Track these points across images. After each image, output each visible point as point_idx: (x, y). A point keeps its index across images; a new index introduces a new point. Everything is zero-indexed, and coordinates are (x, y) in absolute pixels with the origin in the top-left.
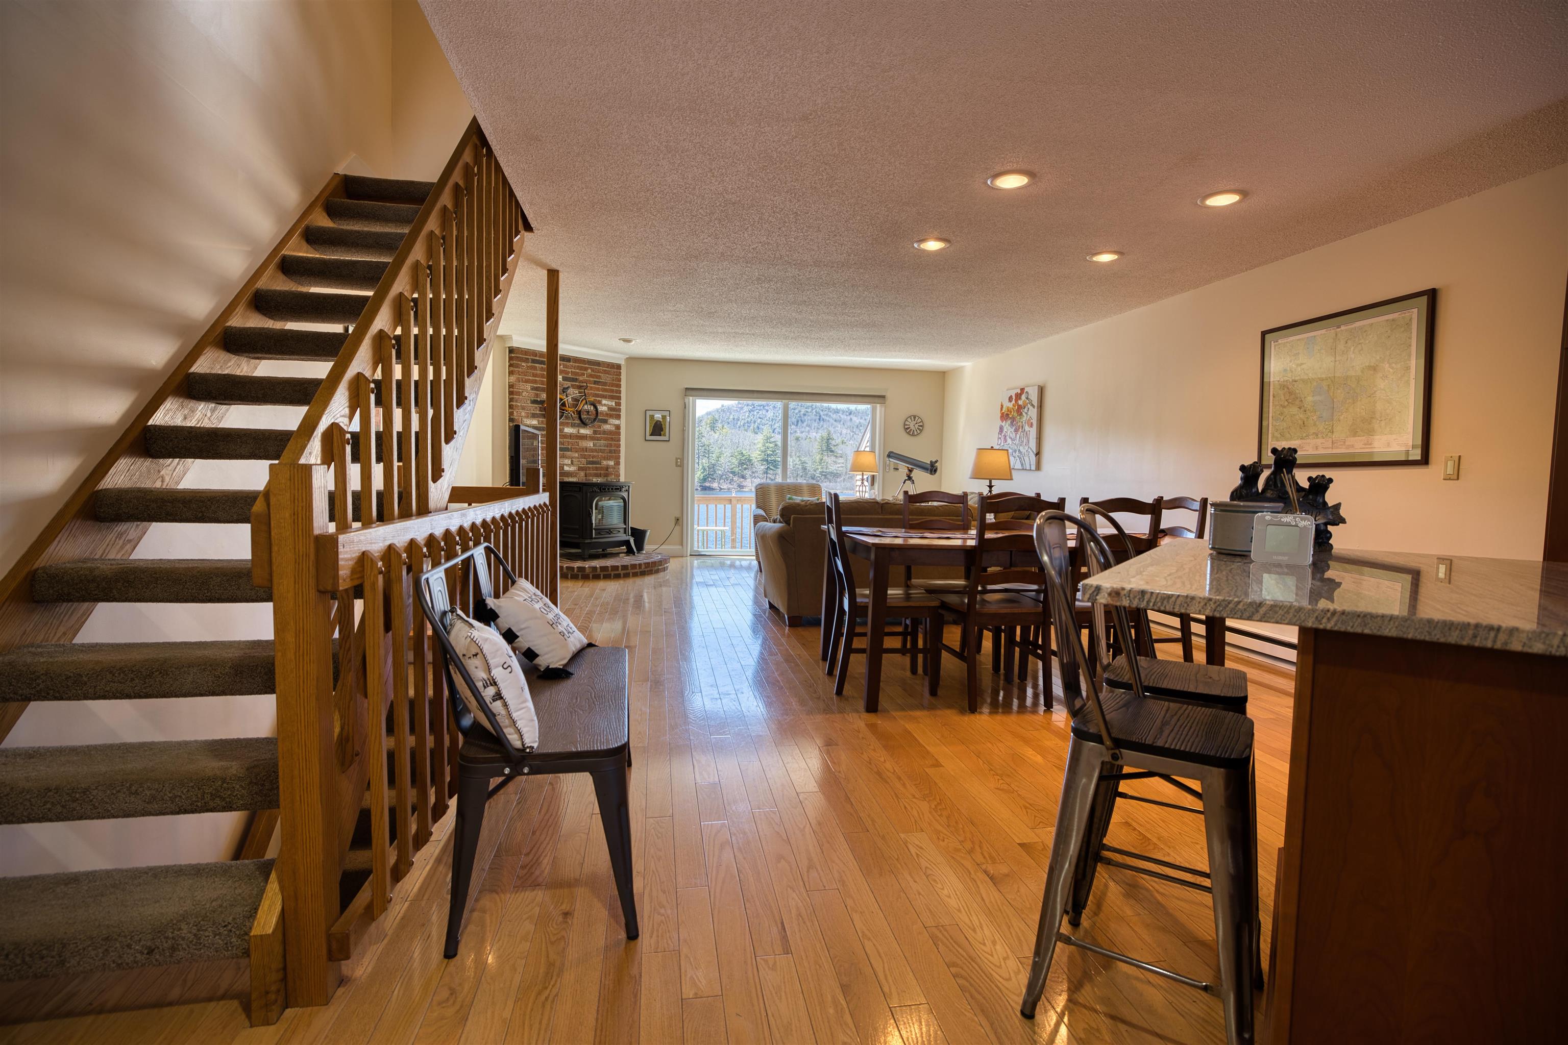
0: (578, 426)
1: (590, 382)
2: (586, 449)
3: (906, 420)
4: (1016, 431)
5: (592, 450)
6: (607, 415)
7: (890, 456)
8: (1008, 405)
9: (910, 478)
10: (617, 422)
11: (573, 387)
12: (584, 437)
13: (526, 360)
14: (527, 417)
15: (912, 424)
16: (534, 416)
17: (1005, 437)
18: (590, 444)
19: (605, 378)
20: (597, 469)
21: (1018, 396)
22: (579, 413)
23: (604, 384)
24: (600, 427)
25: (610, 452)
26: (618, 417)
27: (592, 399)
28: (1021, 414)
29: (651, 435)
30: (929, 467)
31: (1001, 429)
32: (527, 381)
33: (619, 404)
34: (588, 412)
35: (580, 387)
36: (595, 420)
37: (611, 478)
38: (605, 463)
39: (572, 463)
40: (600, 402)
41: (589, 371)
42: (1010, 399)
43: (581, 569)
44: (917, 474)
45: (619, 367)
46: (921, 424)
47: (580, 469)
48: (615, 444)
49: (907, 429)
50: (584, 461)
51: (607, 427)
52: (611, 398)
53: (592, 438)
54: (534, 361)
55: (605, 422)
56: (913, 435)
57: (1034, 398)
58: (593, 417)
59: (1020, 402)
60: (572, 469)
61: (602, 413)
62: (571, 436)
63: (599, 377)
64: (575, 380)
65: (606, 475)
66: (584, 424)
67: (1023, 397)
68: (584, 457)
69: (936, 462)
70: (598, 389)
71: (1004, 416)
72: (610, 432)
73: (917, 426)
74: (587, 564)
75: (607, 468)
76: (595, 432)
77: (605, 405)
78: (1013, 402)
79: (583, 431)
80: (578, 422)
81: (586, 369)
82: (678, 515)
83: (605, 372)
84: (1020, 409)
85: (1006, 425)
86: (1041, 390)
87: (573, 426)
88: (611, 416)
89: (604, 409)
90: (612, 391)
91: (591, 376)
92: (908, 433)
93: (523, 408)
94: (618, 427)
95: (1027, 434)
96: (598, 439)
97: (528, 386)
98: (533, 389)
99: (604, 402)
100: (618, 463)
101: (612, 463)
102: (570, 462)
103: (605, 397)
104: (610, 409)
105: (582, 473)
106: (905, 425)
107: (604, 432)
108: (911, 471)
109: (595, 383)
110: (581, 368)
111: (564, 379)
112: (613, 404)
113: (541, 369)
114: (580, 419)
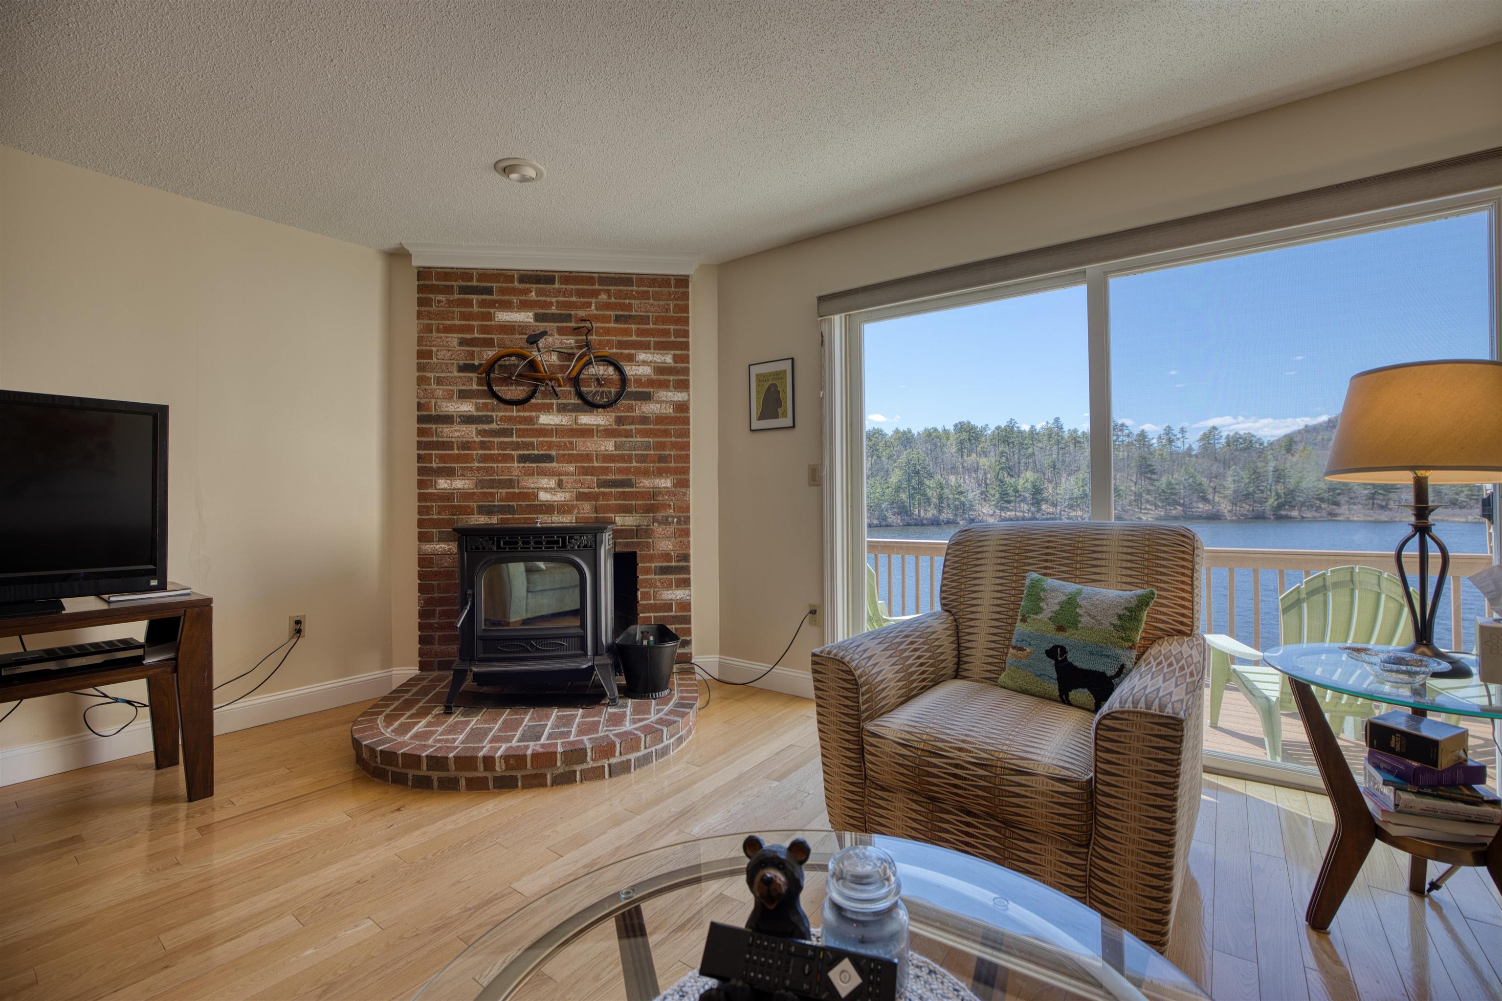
0: (575, 409)
1: (605, 319)
2: (597, 456)
5: (608, 458)
6: (651, 383)
10: (679, 396)
11: (562, 331)
12: (586, 432)
13: (449, 290)
14: (449, 397)
16: (464, 395)
18: (609, 446)
19: (640, 307)
20: (624, 496)
22: (576, 382)
23: (645, 320)
24: (631, 409)
25: (663, 459)
26: (684, 385)
29: (761, 417)
32: (449, 330)
33: (683, 358)
34: (599, 380)
36: (619, 396)
38: (646, 483)
39: (560, 484)
40: (631, 358)
41: (603, 297)
45: (683, 282)
47: (581, 497)
48: (674, 446)
50: (590, 479)
51: (651, 408)
52: (664, 347)
53: (608, 433)
54: (463, 290)
55: (646, 397)
58: (613, 389)
60: (560, 497)
61: (638, 381)
62: (559, 431)
63: (629, 307)
64: (568, 318)
65: (652, 509)
66: (590, 405)
68: (586, 471)
70: (627, 332)
72: (662, 419)
75: (655, 493)
76: (619, 420)
77: (644, 363)
79: (587, 419)
80: (573, 401)
81: (595, 294)
82: (815, 601)
83: (645, 295)
87: (563, 409)
88: (664, 385)
89: (645, 371)
90: (666, 332)
91: (607, 306)
93: (439, 381)
94: (683, 407)
96: (628, 435)
97: (453, 339)
98: (463, 342)
99: (642, 356)
100: (683, 483)
101: (665, 483)
102: (552, 483)
103: (645, 347)
104: (661, 370)
105: (586, 508)
107: (644, 420)
109: (619, 319)
110: (581, 293)
111: (538, 318)
112: (668, 359)
113: (482, 304)
114: (580, 395)
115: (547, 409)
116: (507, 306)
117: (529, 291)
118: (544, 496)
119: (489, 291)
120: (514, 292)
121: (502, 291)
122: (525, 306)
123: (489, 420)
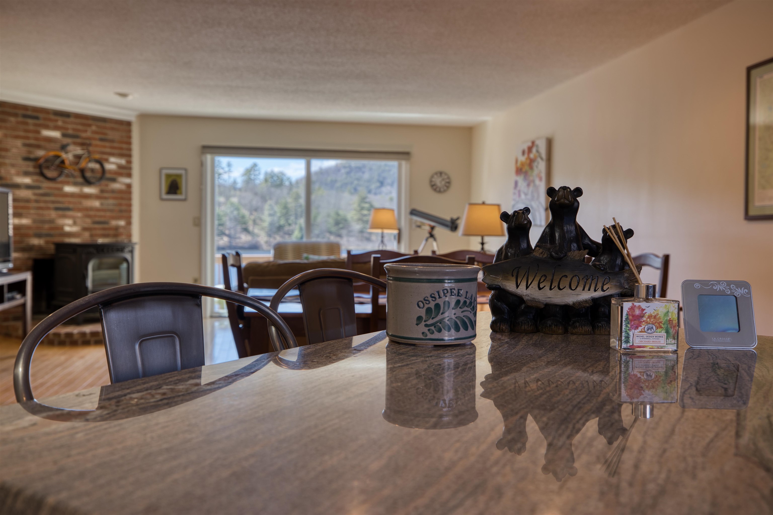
0: (82, 184)
1: (95, 139)
2: (91, 209)
3: (432, 177)
4: (528, 185)
5: (97, 210)
6: (116, 173)
7: (414, 212)
8: (522, 159)
9: (432, 236)
10: (127, 180)
11: (75, 144)
12: (88, 196)
13: (16, 115)
14: (18, 174)
15: (438, 181)
16: (26, 174)
17: (519, 191)
18: (96, 204)
19: (111, 135)
20: (104, 229)
21: (530, 149)
22: (82, 171)
23: (112, 141)
24: (107, 185)
25: (121, 211)
26: (129, 175)
27: (97, 156)
28: (531, 168)
29: (167, 193)
30: (449, 224)
31: (516, 183)
32: (17, 137)
33: (129, 162)
34: (92, 170)
35: (82, 145)
36: (101, 178)
37: (123, 239)
38: (114, 223)
39: (74, 223)
40: (107, 160)
41: (94, 128)
42: (523, 153)
43: (69, 335)
44: (439, 231)
45: (129, 124)
46: (448, 180)
47: (85, 229)
48: (126, 205)
49: (433, 186)
50: (88, 220)
51: (116, 186)
52: (121, 155)
53: (97, 197)
54: (25, 116)
55: (114, 180)
56: (440, 192)
57: (543, 151)
58: (99, 175)
59: (532, 156)
60: (74, 229)
61: (110, 172)
62: (72, 195)
63: (106, 134)
64: (78, 137)
65: (116, 236)
66: (88, 182)
67: (534, 150)
68: (89, 216)
69: (458, 218)
70: (105, 147)
71: (519, 171)
72: (120, 191)
73: (443, 183)
74: (75, 330)
75: (117, 228)
76: (102, 191)
77: (113, 163)
78: (526, 155)
79: (88, 190)
80: (80, 180)
81: (90, 125)
83: (113, 129)
84: (531, 161)
85: (520, 179)
86: (550, 143)
87: (75, 184)
88: (121, 175)
89: (113, 167)
90: (121, 149)
91: (95, 132)
92: (435, 190)
93: (13, 165)
94: (129, 186)
95: (536, 188)
96: (106, 198)
97: (19, 143)
98: (25, 145)
99: (112, 159)
100: (129, 223)
101: (122, 223)
102: (71, 222)
103: (113, 155)
104: (120, 167)
105: (86, 235)
106: (431, 181)
107: (113, 191)
108: (433, 228)
109: (102, 140)
110: (84, 125)
111: (64, 135)
112: (123, 162)
113: (35, 125)
114: (84, 177)
115: (68, 183)
116: (47, 127)
117: (56, 121)
118: (67, 229)
119: (37, 118)
120: (50, 120)
121: (45, 119)
122: (56, 128)
123: (38, 188)
